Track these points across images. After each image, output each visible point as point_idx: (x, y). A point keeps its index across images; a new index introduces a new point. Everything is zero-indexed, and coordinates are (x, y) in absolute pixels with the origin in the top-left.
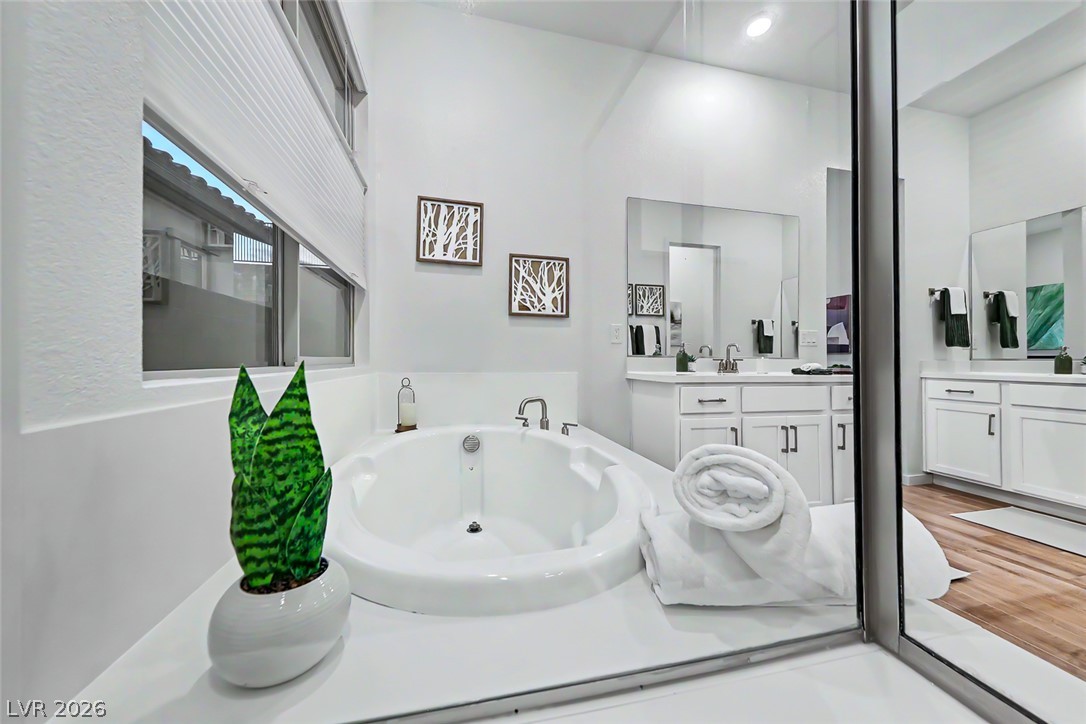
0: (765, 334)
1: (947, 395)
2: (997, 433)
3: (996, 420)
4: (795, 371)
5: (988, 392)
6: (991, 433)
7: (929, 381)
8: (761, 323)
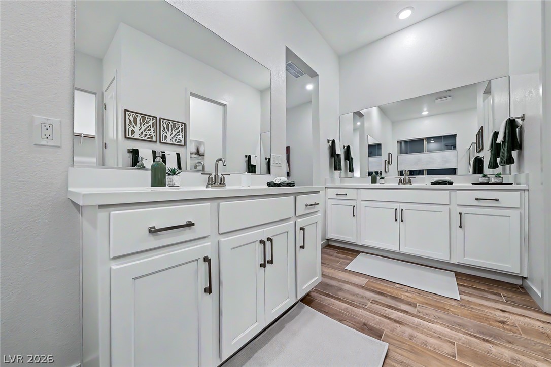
0: (252, 164)
1: (336, 197)
2: (355, 216)
3: (355, 208)
4: (269, 184)
5: (351, 194)
6: (354, 216)
7: (329, 189)
8: (249, 157)
